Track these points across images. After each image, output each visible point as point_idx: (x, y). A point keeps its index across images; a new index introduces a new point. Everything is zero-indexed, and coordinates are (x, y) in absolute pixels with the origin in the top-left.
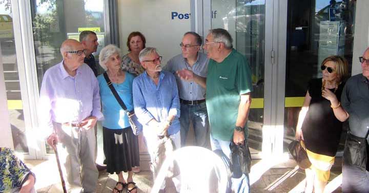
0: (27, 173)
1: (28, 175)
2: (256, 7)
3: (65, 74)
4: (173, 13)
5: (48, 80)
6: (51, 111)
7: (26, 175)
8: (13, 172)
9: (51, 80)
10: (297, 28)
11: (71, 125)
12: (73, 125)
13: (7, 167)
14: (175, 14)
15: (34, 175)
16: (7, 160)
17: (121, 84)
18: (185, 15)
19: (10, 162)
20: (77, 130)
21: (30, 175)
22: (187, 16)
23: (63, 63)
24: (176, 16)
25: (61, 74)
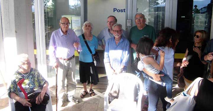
0: (44, 81)
1: (45, 82)
2: (160, 7)
3: (62, 34)
4: (114, 9)
5: (53, 36)
6: (54, 52)
7: (44, 82)
8: (38, 80)
9: (55, 36)
10: (182, 17)
11: (63, 59)
12: (64, 59)
13: (36, 77)
14: (115, 9)
15: (47, 83)
16: (36, 74)
17: (91, 41)
18: (121, 10)
19: (37, 75)
20: (66, 62)
21: (46, 82)
22: (122, 11)
23: (61, 29)
24: (116, 10)
25: (60, 34)
